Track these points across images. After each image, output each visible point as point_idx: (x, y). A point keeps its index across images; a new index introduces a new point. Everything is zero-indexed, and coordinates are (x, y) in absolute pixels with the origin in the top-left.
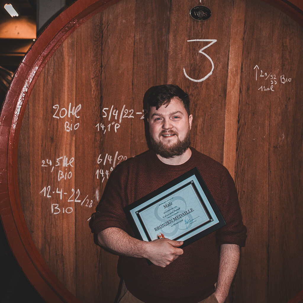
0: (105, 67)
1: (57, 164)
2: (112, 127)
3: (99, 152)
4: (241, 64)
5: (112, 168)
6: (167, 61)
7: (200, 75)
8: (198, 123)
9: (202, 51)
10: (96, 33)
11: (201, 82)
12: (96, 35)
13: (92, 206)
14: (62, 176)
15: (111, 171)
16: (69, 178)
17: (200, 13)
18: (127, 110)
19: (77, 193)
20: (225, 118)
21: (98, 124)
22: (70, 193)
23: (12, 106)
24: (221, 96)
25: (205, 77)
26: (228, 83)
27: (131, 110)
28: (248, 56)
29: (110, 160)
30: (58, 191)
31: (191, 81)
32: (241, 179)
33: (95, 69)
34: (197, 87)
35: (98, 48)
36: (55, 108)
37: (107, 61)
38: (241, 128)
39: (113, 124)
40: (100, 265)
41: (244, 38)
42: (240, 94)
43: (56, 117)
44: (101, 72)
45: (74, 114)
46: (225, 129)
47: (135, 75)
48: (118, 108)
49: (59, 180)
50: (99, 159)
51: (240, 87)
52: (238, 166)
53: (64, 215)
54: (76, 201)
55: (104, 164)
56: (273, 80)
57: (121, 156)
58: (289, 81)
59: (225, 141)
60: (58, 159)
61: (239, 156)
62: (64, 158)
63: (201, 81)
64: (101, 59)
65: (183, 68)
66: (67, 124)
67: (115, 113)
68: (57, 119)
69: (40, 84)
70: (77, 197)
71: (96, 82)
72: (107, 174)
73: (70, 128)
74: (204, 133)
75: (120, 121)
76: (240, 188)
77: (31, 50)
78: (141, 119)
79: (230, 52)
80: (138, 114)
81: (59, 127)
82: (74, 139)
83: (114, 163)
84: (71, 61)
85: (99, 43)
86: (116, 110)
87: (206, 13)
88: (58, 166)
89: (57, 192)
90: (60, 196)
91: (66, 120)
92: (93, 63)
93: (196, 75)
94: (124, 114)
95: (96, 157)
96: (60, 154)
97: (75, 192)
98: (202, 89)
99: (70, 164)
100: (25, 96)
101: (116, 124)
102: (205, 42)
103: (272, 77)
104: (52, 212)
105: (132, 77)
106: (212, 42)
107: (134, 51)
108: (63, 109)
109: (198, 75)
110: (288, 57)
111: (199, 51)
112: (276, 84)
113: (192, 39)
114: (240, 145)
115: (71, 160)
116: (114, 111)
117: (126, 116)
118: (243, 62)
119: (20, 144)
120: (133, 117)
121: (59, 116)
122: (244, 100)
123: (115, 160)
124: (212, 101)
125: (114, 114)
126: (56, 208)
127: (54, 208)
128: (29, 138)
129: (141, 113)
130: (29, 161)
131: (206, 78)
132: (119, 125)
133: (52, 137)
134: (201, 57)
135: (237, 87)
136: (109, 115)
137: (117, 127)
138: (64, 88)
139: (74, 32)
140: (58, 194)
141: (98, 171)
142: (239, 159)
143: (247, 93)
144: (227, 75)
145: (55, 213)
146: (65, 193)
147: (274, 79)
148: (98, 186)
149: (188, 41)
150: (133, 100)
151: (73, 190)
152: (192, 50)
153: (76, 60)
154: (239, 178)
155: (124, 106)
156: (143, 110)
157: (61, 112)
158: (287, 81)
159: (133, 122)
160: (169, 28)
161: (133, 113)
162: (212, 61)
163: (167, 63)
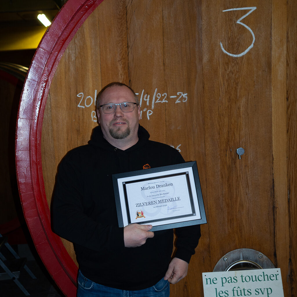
0: (131, 48)
2: (144, 114)
4: (286, 33)
6: (202, 36)
7: (239, 49)
8: (241, 104)
9: (240, 21)
10: (119, 10)
11: (241, 57)
12: (120, 12)
18: (159, 94)
20: (271, 95)
23: (32, 96)
24: (266, 71)
25: (245, 50)
26: (272, 55)
27: (164, 94)
28: (293, 22)
31: (229, 56)
32: (294, 164)
33: (121, 50)
34: (238, 63)
35: (123, 26)
36: (80, 96)
37: (133, 40)
38: (290, 106)
39: (144, 111)
41: (287, 2)
42: (287, 67)
43: (82, 107)
44: (128, 53)
46: (273, 109)
47: (166, 54)
48: (149, 92)
51: (287, 60)
52: (290, 149)
59: (273, 123)
61: (290, 139)
64: (126, 38)
65: (220, 42)
66: (94, 113)
67: (146, 98)
68: (83, 108)
69: (61, 71)
71: (123, 64)
74: (248, 115)
75: (153, 107)
76: (294, 175)
77: (48, 33)
78: (176, 103)
79: (272, 20)
80: (172, 98)
81: (86, 117)
84: (93, 44)
85: (123, 21)
86: (147, 94)
91: (92, 109)
92: (119, 44)
93: (235, 50)
94: (156, 99)
98: (243, 65)
100: (45, 85)
101: (149, 111)
102: (243, 10)
105: (163, 57)
106: (251, 10)
107: (163, 26)
108: (88, 97)
111: (236, 22)
113: (228, 9)
114: (291, 126)
116: (145, 96)
117: (159, 101)
118: (289, 29)
119: (43, 138)
120: (167, 102)
121: (84, 106)
122: (292, 73)
124: (255, 78)
125: (145, 100)
128: (53, 131)
129: (175, 97)
130: (55, 157)
131: (247, 52)
132: (151, 111)
133: (78, 129)
134: (240, 28)
135: (283, 59)
136: (140, 100)
137: (149, 113)
138: (88, 73)
139: (95, 10)
142: (291, 142)
143: (295, 66)
144: (271, 47)
149: (223, 11)
150: (166, 83)
152: (229, 21)
153: (100, 41)
154: (291, 164)
155: (156, 90)
156: (178, 93)
157: (86, 100)
159: (167, 107)
161: (167, 97)
162: (253, 31)
163: (201, 38)
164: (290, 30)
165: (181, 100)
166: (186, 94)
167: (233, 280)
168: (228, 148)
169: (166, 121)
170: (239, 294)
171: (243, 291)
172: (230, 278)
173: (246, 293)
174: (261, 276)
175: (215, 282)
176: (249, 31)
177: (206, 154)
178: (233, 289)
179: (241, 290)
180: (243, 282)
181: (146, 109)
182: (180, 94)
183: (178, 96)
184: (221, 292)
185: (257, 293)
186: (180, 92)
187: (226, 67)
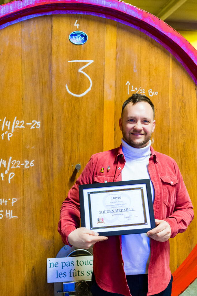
2: (6, 136)
4: (115, 81)
5: (6, 170)
8: (81, 131)
9: (81, 70)
15: (6, 173)
17: (78, 37)
18: (18, 121)
24: (99, 108)
25: (84, 92)
26: (104, 97)
27: (22, 121)
28: (120, 73)
29: (5, 164)
31: (73, 96)
34: (79, 101)
38: (117, 135)
42: (115, 106)
46: (104, 136)
47: (24, 91)
48: (10, 119)
51: (115, 101)
57: (15, 160)
58: (156, 94)
63: (81, 96)
65: (65, 85)
67: (8, 124)
72: (2, 176)
74: (86, 140)
75: (13, 131)
78: (31, 128)
79: (105, 70)
80: (28, 125)
83: (9, 166)
86: (8, 120)
87: (83, 38)
93: (77, 91)
94: (16, 125)
98: (83, 103)
101: (9, 133)
102: (83, 62)
103: (141, 92)
105: (22, 93)
106: (89, 62)
107: (22, 70)
109: (79, 91)
110: (154, 74)
111: (78, 70)
113: (72, 60)
116: (7, 122)
117: (18, 126)
120: (24, 127)
123: (9, 164)
125: (7, 125)
129: (31, 124)
131: (86, 93)
132: (11, 134)
134: (81, 75)
136: (2, 125)
137: (9, 135)
144: (104, 91)
147: (144, 92)
149: (69, 62)
150: (24, 113)
152: (73, 70)
155: (16, 118)
156: (32, 121)
158: (154, 94)
159: (24, 132)
160: (51, 50)
161: (24, 123)
162: (91, 78)
163: (52, 80)
164: (117, 79)
165: (34, 126)
166: (39, 122)
167: (70, 264)
168: (71, 163)
169: (23, 142)
170: (75, 275)
171: (77, 273)
172: (68, 263)
173: (80, 274)
174: (92, 261)
175: (56, 265)
176: (88, 78)
178: (70, 271)
179: (76, 272)
180: (78, 265)
181: (7, 132)
182: (35, 122)
183: (33, 124)
184: (61, 274)
185: (88, 274)
186: (34, 120)
187: (70, 104)
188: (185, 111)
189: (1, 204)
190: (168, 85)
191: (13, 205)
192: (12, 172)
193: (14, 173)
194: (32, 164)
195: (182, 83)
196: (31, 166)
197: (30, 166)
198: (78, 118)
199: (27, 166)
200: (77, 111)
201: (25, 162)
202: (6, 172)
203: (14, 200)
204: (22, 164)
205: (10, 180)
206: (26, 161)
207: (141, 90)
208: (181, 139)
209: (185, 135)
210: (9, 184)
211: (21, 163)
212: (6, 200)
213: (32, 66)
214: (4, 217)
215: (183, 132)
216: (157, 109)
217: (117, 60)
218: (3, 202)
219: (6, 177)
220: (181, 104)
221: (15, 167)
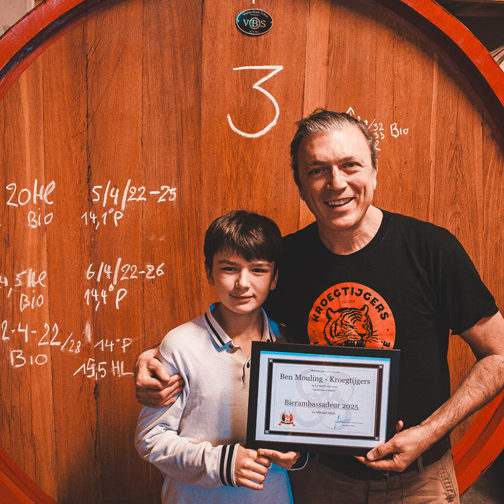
0: (93, 116)
1: (18, 283)
2: (110, 217)
3: (90, 261)
5: (111, 285)
6: (200, 103)
7: (256, 126)
9: (259, 86)
10: (76, 59)
11: (258, 138)
12: (76, 63)
13: (80, 351)
14: (26, 303)
15: (110, 290)
16: (39, 306)
17: (253, 21)
18: (132, 187)
19: (53, 330)
21: (86, 214)
22: (41, 331)
25: (264, 128)
27: (141, 188)
28: (335, 92)
29: (108, 273)
30: (21, 328)
31: (241, 135)
33: (76, 121)
34: (252, 147)
35: (81, 85)
36: (10, 189)
37: (97, 107)
39: (110, 212)
40: (98, 447)
41: (328, 62)
43: (13, 204)
44: (88, 126)
45: (43, 198)
48: (119, 185)
49: (22, 310)
50: (89, 272)
53: (34, 368)
54: (52, 344)
55: (99, 280)
56: (378, 132)
57: (127, 265)
58: (406, 134)
60: (18, 276)
62: (30, 273)
63: (258, 136)
64: (86, 104)
65: (227, 115)
66: (32, 216)
67: (114, 194)
68: (15, 207)
70: (53, 336)
71: (79, 142)
72: (104, 296)
73: (36, 222)
75: (123, 207)
78: (158, 202)
79: (305, 86)
80: (152, 194)
81: (19, 220)
82: (45, 239)
83: (116, 277)
85: (81, 77)
86: (116, 187)
87: (263, 22)
88: (20, 287)
89: (20, 330)
90: (25, 337)
91: (29, 209)
92: (73, 111)
94: (129, 195)
95: (83, 268)
96: (22, 267)
97: (51, 329)
98: (261, 150)
99: (40, 283)
101: (116, 212)
102: (263, 70)
103: (376, 128)
104: (12, 364)
105: (141, 132)
106: (275, 70)
108: (23, 190)
109: (253, 126)
110: (402, 93)
111: (253, 86)
112: (382, 138)
113: (242, 66)
115: (41, 274)
116: (112, 191)
117: (133, 197)
120: (145, 199)
121: (17, 203)
123: (116, 272)
125: (112, 196)
126: (18, 357)
127: (15, 357)
129: (159, 192)
131: (267, 131)
132: (121, 213)
133: (7, 238)
134: (257, 96)
136: (104, 197)
137: (117, 216)
138: (24, 154)
139: (38, 59)
140: (21, 333)
141: (88, 292)
145: (17, 366)
146: (32, 332)
147: (380, 129)
148: (89, 317)
149: (234, 69)
150: (145, 171)
151: (46, 325)
155: (129, 181)
156: (162, 187)
157: (20, 195)
158: (401, 133)
159: (144, 208)
160: (201, 48)
161: (145, 192)
162: (277, 101)
163: (200, 106)
165: (166, 197)
166: (175, 189)
176: (271, 101)
177: (201, 279)
181: (113, 210)
182: (166, 189)
183: (162, 192)
186: (165, 185)
187: (236, 152)
188: (460, 166)
189: (103, 350)
190: (430, 116)
191: (124, 352)
192: (121, 288)
193: (127, 290)
194: (160, 272)
195: (456, 113)
196: (159, 275)
197: (156, 275)
198: (251, 179)
199: (150, 275)
200: (249, 166)
201: (147, 268)
202: (111, 288)
203: (126, 341)
204: (140, 273)
205: (119, 302)
206: (148, 266)
207: (376, 125)
208: (452, 221)
209: (460, 213)
210: (117, 310)
211: (139, 270)
212: (111, 342)
213: (163, 79)
214: (109, 374)
215: (455, 208)
216: (406, 163)
217: (330, 65)
218: (106, 346)
219: (111, 296)
220: (454, 153)
221: (128, 278)
